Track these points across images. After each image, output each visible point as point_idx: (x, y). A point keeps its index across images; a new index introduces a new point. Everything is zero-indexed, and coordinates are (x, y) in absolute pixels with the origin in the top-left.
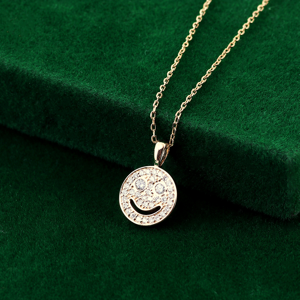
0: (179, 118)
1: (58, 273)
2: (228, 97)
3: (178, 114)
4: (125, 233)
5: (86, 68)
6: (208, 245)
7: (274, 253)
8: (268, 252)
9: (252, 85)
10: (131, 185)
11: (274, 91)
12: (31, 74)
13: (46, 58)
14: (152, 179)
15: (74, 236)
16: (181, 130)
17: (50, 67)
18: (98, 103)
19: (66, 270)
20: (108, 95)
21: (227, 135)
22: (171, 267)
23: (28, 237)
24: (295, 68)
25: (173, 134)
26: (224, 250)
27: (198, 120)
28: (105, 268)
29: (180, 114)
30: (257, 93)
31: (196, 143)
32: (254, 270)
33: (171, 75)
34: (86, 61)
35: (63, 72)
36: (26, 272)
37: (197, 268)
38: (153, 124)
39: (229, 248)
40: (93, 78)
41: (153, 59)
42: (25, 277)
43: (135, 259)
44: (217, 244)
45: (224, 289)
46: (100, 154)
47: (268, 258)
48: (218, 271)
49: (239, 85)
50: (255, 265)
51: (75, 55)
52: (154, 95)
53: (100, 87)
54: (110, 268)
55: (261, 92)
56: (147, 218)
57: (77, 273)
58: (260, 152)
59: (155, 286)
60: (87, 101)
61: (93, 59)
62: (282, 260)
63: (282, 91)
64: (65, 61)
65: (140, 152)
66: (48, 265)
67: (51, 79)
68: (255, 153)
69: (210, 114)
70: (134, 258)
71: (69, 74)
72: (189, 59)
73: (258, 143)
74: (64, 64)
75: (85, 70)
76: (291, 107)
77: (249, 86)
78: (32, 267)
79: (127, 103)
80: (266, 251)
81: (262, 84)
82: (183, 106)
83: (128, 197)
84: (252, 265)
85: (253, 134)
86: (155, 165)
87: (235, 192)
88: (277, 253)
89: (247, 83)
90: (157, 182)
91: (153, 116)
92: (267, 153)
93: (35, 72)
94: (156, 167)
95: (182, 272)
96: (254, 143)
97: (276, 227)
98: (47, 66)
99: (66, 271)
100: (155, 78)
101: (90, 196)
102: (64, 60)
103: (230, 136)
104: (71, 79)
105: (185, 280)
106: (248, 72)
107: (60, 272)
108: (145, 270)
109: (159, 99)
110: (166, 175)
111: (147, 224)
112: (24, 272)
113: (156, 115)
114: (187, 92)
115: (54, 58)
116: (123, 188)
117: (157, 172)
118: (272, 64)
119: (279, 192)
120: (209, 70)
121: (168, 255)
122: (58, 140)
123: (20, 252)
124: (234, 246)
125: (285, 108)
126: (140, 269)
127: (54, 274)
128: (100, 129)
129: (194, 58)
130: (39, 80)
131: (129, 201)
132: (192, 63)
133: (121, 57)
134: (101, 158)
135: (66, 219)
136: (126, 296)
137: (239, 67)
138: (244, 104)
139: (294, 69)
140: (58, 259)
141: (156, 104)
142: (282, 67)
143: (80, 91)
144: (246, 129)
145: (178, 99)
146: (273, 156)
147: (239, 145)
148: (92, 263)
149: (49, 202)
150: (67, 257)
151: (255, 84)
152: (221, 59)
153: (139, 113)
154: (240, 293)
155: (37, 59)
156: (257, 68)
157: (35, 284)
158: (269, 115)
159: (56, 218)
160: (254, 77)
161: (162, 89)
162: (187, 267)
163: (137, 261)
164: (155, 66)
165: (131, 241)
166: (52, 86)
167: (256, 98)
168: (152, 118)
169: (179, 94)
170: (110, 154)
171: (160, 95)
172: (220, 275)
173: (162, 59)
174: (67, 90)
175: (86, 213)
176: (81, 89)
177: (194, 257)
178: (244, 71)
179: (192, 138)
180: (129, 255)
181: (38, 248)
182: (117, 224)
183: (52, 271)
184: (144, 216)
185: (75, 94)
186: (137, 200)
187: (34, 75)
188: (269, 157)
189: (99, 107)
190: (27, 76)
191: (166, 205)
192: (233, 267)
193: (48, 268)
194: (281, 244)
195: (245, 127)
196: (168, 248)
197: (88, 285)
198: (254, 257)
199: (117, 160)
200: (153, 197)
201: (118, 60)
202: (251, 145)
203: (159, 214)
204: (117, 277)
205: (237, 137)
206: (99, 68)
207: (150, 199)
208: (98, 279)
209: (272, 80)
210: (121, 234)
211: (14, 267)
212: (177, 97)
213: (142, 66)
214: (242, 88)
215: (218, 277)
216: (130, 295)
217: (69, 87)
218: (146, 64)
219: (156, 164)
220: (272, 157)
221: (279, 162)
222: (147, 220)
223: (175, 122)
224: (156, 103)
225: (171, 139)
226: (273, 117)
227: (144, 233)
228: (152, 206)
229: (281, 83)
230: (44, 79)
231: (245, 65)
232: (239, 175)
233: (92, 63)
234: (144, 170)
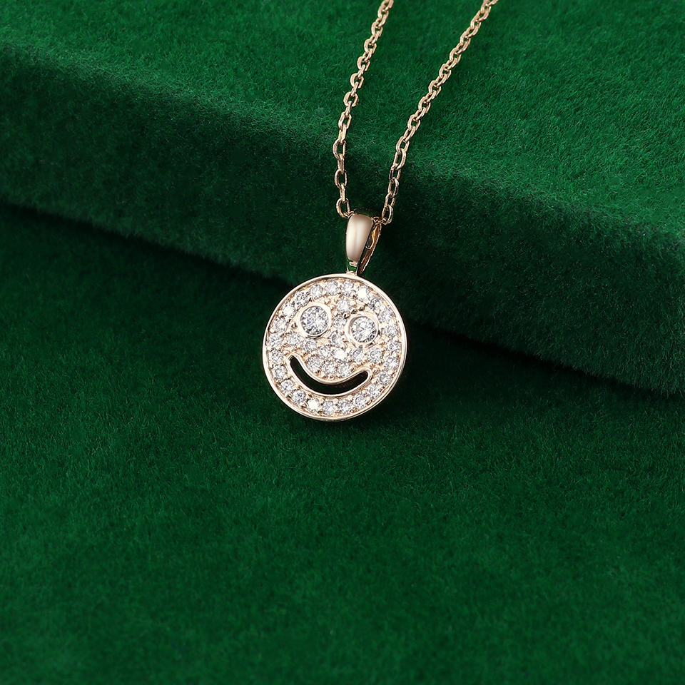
0: (404, 155)
1: (131, 544)
2: (518, 97)
3: (403, 146)
4: (283, 441)
5: (161, 38)
6: (489, 463)
7: (651, 477)
8: (636, 475)
9: (575, 67)
10: (292, 323)
11: (629, 80)
12: (27, 56)
13: (59, 14)
14: (344, 307)
15: (157, 453)
16: (411, 184)
17: (73, 36)
18: (198, 122)
19: (148, 536)
20: (224, 103)
21: (528, 191)
22: (405, 520)
23: (45, 458)
24: (673, 22)
25: (390, 193)
26: (530, 473)
27: (451, 158)
28: (244, 529)
29: (407, 145)
30: (587, 87)
31: (449, 214)
32: (608, 520)
33: (374, 49)
34: (160, 19)
35: (107, 48)
36: (50, 545)
37: (468, 520)
38: (340, 172)
39: (540, 468)
40: (181, 61)
41: (322, 10)
42: (51, 557)
43: (315, 504)
44: (510, 460)
45: (541, 571)
46: (200, 247)
47: (638, 491)
48: (521, 526)
49: (541, 67)
50: (609, 509)
51: (131, 5)
52: (336, 99)
53: (201, 84)
54: (255, 527)
55: (596, 84)
56: (335, 401)
57: (177, 543)
58: (610, 232)
59: (371, 567)
60: (170, 118)
61: (175, 14)
62: (673, 493)
63: (648, 79)
64: (107, 21)
65: (304, 240)
66: (102, 526)
67: (77, 68)
68: (599, 235)
69: (479, 143)
70: (312, 503)
71: (122, 54)
72: (411, 8)
73: (605, 210)
74: (107, 28)
75: (160, 43)
76: (676, 117)
77: (566, 68)
78: (66, 532)
79: (272, 122)
80: (629, 472)
81: (596, 64)
82: (412, 124)
83: (285, 353)
84: (602, 510)
85: (592, 188)
86: (348, 272)
87: (546, 331)
88: (659, 476)
89: (560, 61)
90: (354, 312)
91: (340, 151)
92: (629, 235)
93: (36, 50)
94: (350, 275)
95: (433, 531)
96: (594, 209)
97: (649, 414)
98: (65, 34)
99: (150, 539)
100: (335, 57)
101: (185, 352)
102: (105, 20)
103: (535, 194)
104: (129, 65)
105: (444, 552)
106: (558, 34)
107: (134, 542)
108: (343, 530)
109: (352, 108)
110: (377, 294)
111: (335, 417)
112: (46, 546)
113: (346, 150)
114: (417, 90)
115: (80, 14)
116: (272, 330)
117: (355, 288)
118: (616, 14)
119: (658, 327)
120: (465, 33)
121: (393, 491)
122: (93, 217)
123: (29, 495)
124: (552, 464)
125: (661, 121)
126: (330, 528)
127: (120, 549)
128: (203, 185)
129: (423, 5)
130: (49, 70)
131: (288, 363)
132: (419, 16)
133: (242, 6)
134: (204, 257)
135: (134, 412)
136: (304, 597)
137: (535, 22)
138: (559, 114)
139: (670, 23)
140: (127, 512)
141: (345, 121)
142: (641, 21)
143: (151, 94)
144: (571, 175)
145: (396, 107)
146: (644, 239)
147: (558, 216)
148: (211, 518)
149: (87, 371)
150: (147, 505)
151: (580, 65)
152: (492, 5)
153: (304, 144)
154: (581, 579)
155: (38, 19)
156: (581, 24)
157: (76, 575)
158: (624, 139)
159: (109, 408)
160: (575, 47)
161: (357, 83)
162: (445, 518)
163: (320, 509)
164: (330, 28)
165: (298, 459)
166: (81, 85)
167: (587, 99)
168: (336, 156)
169: (399, 96)
170: (225, 247)
171: (351, 99)
172: (526, 535)
173: (344, 9)
174: (119, 93)
175: (179, 395)
176: (156, 89)
177: (457, 493)
178: (549, 33)
179: (439, 202)
180: (300, 495)
181: (75, 486)
182: (260, 418)
183: (115, 542)
184: (326, 397)
185: (139, 103)
186: (306, 358)
187: (35, 58)
188: (634, 244)
189: (200, 133)
190: (18, 60)
191: (382, 368)
192: (556, 514)
193: (103, 533)
194: (665, 454)
195: (570, 172)
196: (392, 473)
197: (207, 572)
198: (605, 488)
199: (245, 260)
200: (348, 350)
201: (237, 14)
202: (588, 214)
203: (364, 392)
204: (277, 550)
205: (553, 196)
206: (193, 36)
207: (341, 355)
208: (231, 557)
209: (619, 53)
210: (271, 442)
211: (21, 535)
212: (394, 102)
213: (298, 29)
214: (551, 75)
215: (521, 541)
216: (314, 593)
217: (125, 87)
218: (308, 21)
219: (352, 269)
220: (640, 243)
221: (658, 256)
222: (334, 406)
223: (395, 164)
224: (346, 119)
225: (385, 206)
226: (634, 143)
227: (329, 438)
228: (346, 374)
229: (643, 60)
230: (61, 67)
231: (550, 18)
232: (556, 289)
233: (175, 25)
234: (322, 284)
